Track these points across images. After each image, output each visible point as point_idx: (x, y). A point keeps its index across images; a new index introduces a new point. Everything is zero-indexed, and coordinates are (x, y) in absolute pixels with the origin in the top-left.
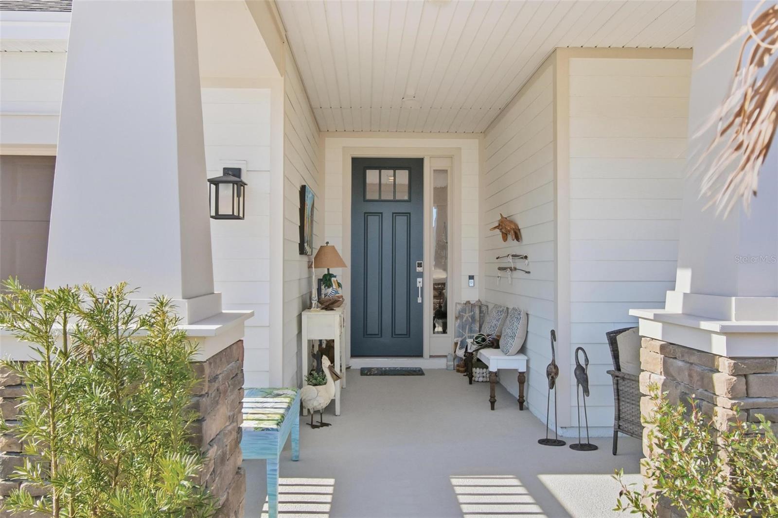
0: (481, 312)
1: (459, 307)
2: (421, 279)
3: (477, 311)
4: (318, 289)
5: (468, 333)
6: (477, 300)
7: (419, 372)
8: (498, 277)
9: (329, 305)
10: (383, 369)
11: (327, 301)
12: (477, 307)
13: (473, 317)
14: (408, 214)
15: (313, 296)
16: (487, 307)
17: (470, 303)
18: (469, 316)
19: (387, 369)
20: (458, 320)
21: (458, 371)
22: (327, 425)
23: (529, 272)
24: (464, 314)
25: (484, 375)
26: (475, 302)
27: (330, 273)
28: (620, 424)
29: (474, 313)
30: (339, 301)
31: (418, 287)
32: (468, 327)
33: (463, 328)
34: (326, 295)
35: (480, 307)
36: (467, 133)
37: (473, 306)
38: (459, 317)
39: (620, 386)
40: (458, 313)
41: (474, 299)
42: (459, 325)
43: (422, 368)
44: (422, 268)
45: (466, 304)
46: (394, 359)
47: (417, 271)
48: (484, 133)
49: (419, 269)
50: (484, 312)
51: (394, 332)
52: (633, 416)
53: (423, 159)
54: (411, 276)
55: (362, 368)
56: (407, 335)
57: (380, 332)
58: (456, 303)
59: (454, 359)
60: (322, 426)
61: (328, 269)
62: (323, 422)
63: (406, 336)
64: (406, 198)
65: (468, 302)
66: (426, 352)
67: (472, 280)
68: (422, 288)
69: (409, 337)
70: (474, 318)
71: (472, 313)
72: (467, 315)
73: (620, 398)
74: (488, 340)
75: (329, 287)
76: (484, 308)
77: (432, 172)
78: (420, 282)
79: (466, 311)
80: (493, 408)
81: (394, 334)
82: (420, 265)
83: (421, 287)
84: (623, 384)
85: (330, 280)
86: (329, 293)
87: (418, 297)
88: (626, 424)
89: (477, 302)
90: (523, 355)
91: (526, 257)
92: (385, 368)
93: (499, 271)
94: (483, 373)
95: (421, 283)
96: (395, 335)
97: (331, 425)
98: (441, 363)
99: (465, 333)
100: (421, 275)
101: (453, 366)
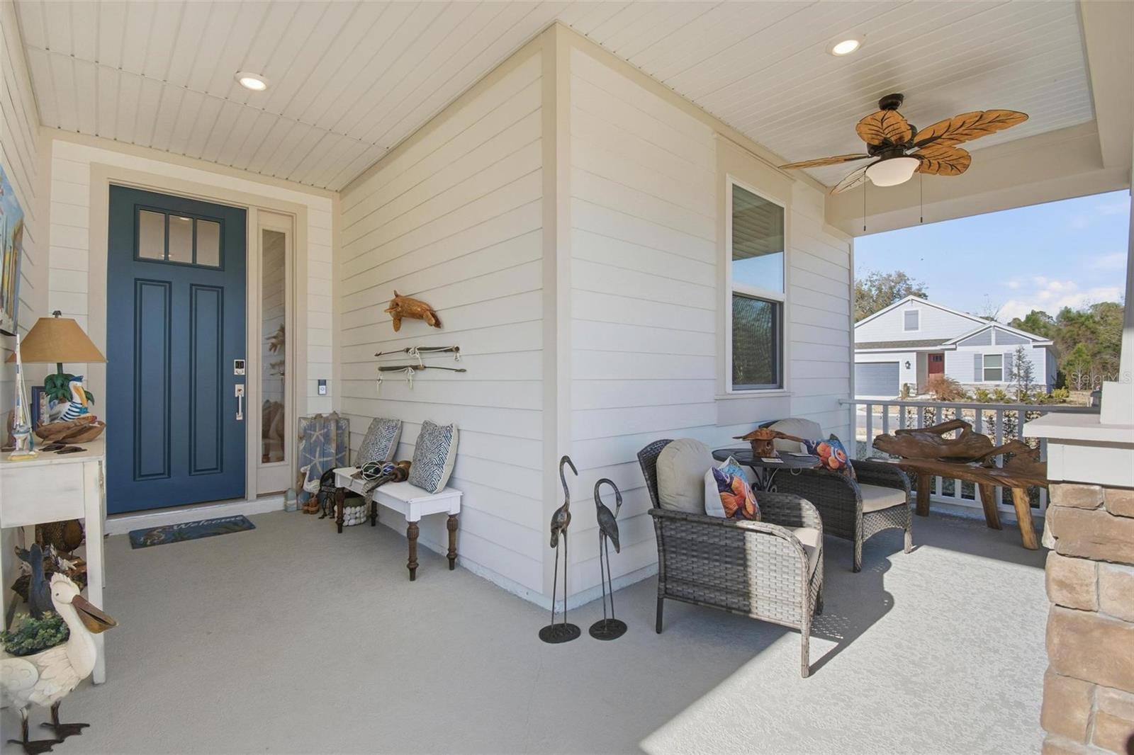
0: (338, 428)
1: (304, 423)
2: (243, 385)
3: (333, 427)
4: (32, 406)
5: (320, 457)
6: (331, 412)
7: (242, 524)
8: (379, 380)
9: (64, 438)
10: (175, 528)
11: (59, 432)
12: (332, 422)
13: (326, 436)
14: (220, 290)
15: (19, 421)
16: (348, 420)
17: (322, 417)
18: (321, 434)
19: (183, 526)
20: (304, 441)
21: (307, 512)
22: (75, 729)
23: (464, 371)
24: (312, 433)
25: (358, 515)
26: (328, 415)
27: (65, 372)
28: (668, 586)
29: (328, 430)
30: (91, 428)
31: (238, 397)
32: (318, 449)
33: (312, 452)
34: (53, 418)
35: (337, 422)
36: (316, 187)
37: (327, 420)
38: (304, 436)
39: (666, 531)
40: (302, 431)
41: (326, 410)
42: (304, 448)
43: (245, 515)
44: (244, 369)
45: (315, 418)
46: (194, 509)
47: (236, 374)
48: (340, 192)
49: (238, 372)
50: (344, 427)
51: (193, 467)
52: (704, 576)
53: (245, 210)
54: (224, 382)
55: (130, 532)
56: (217, 469)
57: (167, 471)
58: (300, 418)
59: (297, 495)
60: (60, 741)
61: (60, 365)
62: (61, 722)
63: (216, 471)
64: (216, 264)
65: (319, 416)
66: (251, 490)
67: (324, 387)
68: (244, 399)
69: (222, 471)
70: (328, 436)
71: (326, 430)
72: (318, 433)
73: (666, 547)
74: (382, 471)
75: (62, 401)
76: (343, 423)
77: (261, 232)
78: (240, 390)
79: (315, 427)
80: (413, 578)
81: (193, 470)
82: (240, 365)
83: (242, 398)
84: (673, 527)
85: (64, 386)
86: (64, 413)
87: (238, 412)
88: (678, 585)
89: (331, 414)
90: (451, 489)
91: (457, 349)
92: (179, 525)
93: (380, 372)
94: (356, 513)
95: (242, 392)
96: (196, 471)
97: (88, 725)
98: (277, 504)
99: (315, 457)
100: (242, 380)
101: (296, 506)
